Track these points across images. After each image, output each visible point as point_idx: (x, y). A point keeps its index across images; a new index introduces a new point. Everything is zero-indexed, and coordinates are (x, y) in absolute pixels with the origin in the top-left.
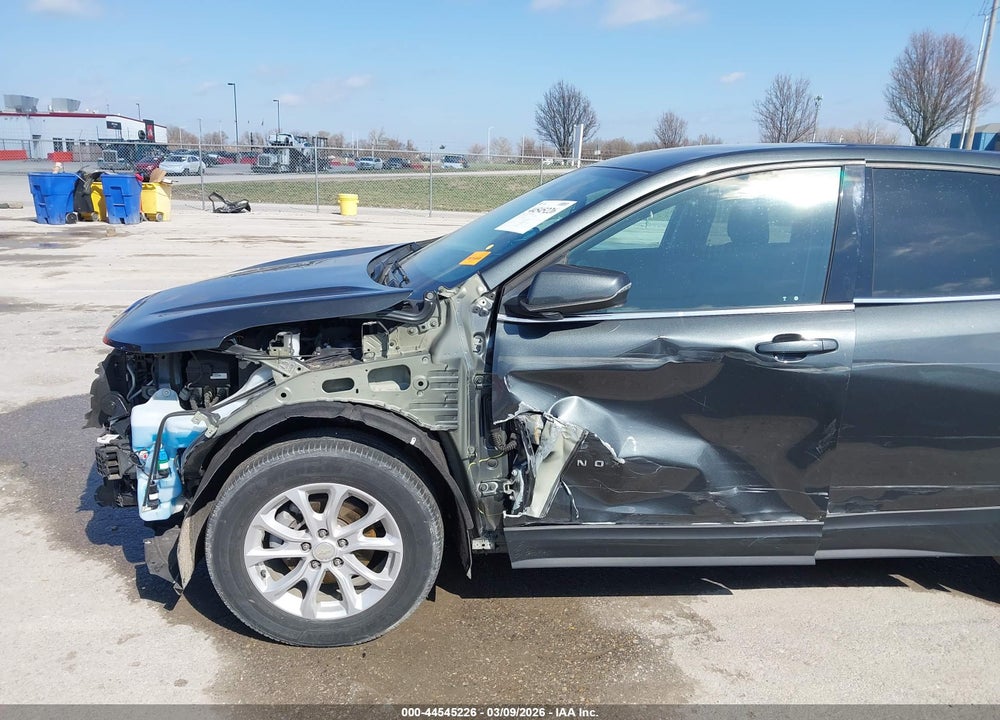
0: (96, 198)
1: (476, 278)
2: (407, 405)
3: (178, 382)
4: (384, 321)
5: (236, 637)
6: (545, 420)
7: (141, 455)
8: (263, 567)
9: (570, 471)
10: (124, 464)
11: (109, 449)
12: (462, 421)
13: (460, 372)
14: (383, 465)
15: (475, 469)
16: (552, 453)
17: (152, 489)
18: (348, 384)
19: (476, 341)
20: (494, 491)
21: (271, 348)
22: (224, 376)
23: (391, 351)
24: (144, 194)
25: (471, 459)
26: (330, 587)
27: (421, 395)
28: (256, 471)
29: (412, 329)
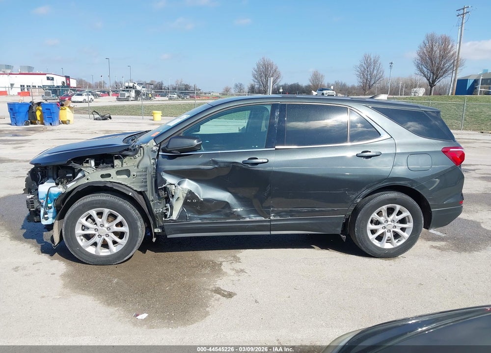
0: (38, 114)
1: (153, 140)
2: (129, 183)
3: (55, 177)
4: (122, 155)
5: (74, 263)
6: (176, 187)
7: (41, 201)
8: (82, 237)
9: (185, 204)
10: (36, 205)
11: (31, 200)
12: (149, 187)
13: (147, 172)
14: (121, 202)
15: (154, 204)
16: (178, 198)
17: (46, 213)
18: (109, 175)
19: (153, 161)
20: (161, 212)
21: (84, 164)
22: (71, 175)
23: (125, 165)
24: (61, 112)
25: (152, 201)
26: (105, 245)
27: (134, 179)
28: (79, 204)
29: (131, 157)
